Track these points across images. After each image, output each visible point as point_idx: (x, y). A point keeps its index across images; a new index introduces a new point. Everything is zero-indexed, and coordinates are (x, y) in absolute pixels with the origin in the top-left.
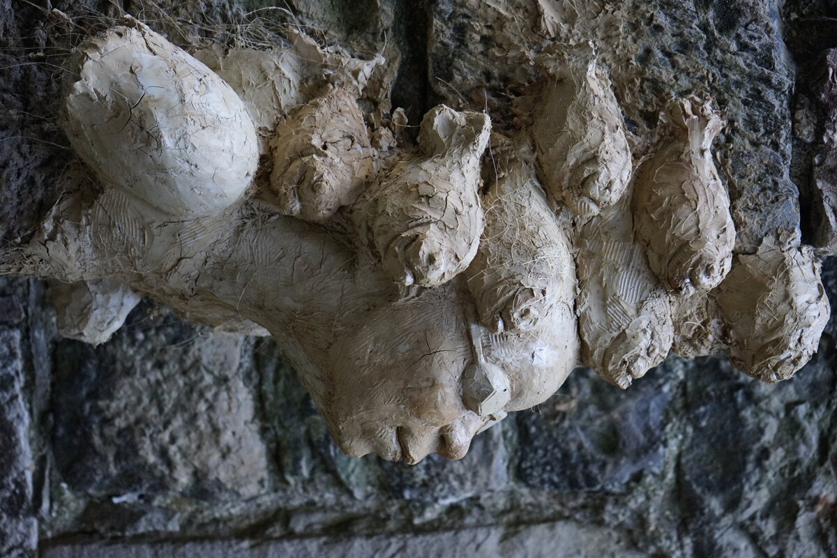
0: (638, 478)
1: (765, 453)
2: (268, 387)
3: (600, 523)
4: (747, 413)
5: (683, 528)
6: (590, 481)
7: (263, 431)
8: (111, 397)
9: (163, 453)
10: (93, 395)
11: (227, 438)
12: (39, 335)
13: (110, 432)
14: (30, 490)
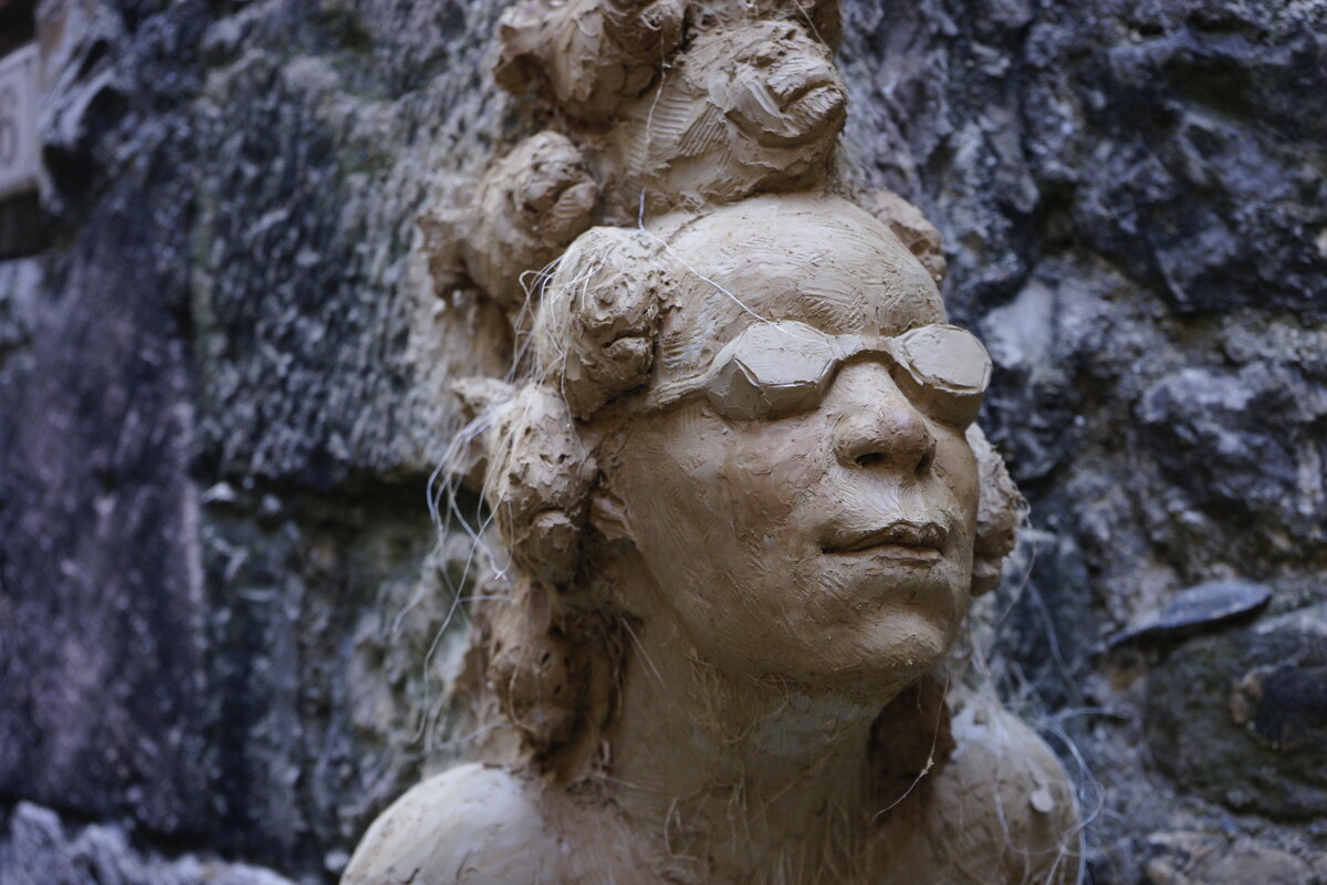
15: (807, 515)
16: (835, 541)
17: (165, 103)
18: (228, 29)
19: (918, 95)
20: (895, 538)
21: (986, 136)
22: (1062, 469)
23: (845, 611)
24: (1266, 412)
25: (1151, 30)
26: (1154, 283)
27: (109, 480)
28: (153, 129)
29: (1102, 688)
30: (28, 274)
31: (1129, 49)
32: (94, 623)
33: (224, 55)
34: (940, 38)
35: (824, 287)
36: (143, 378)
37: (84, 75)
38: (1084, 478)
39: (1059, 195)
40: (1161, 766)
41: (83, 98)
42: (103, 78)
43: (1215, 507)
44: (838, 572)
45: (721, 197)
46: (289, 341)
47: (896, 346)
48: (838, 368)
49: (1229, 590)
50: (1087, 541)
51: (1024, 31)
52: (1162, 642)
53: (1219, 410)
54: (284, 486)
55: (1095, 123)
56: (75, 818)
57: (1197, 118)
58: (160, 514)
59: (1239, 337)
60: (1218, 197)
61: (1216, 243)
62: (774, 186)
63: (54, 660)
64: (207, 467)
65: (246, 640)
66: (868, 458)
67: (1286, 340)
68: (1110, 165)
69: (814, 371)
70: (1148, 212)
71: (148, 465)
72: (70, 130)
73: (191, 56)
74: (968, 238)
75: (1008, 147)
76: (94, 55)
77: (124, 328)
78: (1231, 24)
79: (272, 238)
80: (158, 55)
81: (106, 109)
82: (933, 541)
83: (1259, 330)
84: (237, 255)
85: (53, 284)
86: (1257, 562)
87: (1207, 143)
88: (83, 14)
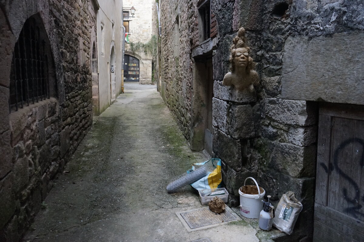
0: (280, 39)
1: (279, 27)
2: (271, 75)
3: (285, 42)
4: (276, 29)
5: (285, 34)
6: (280, 44)
7: (275, 76)
8: (270, 90)
9: (275, 86)
10: (270, 92)
11: (274, 80)
12: (266, 96)
13: (273, 91)
14: (277, 99)
15: (239, 60)
16: (240, 61)
17: (222, 41)
19: (253, 42)
20: (242, 61)
21: (258, 43)
22: (261, 60)
23: (240, 64)
24: (270, 56)
25: (266, 37)
26: (266, 50)
27: (219, 62)
28: (221, 43)
29: (263, 71)
31: (265, 38)
32: (218, 70)
34: (255, 39)
35: (241, 51)
36: (220, 56)
37: (218, 40)
38: (263, 60)
39: (262, 46)
40: (265, 74)
41: (218, 41)
42: (219, 40)
43: (268, 62)
44: (240, 62)
45: (238, 48)
46: (226, 54)
47: (244, 54)
48: (241, 55)
49: (268, 65)
50: (263, 63)
51: (260, 38)
52: (265, 68)
53: (268, 57)
54: (226, 61)
55: (264, 42)
56: (217, 80)
57: (268, 42)
58: (221, 63)
59: (269, 53)
60: (268, 46)
61: (268, 48)
62: (240, 47)
63: (216, 72)
64: (223, 61)
65: (224, 70)
66: (241, 58)
67: (271, 53)
68: (264, 44)
69: (240, 55)
70: (266, 47)
71: (221, 61)
73: (223, 39)
74: (256, 48)
75: (259, 44)
76: (219, 38)
77: (220, 54)
78: (269, 37)
79: (226, 49)
80: (221, 39)
81: (219, 41)
82: (245, 61)
83: (270, 52)
84: (224, 50)
85: (217, 51)
86: (269, 64)
87: (268, 43)
88: (218, 36)
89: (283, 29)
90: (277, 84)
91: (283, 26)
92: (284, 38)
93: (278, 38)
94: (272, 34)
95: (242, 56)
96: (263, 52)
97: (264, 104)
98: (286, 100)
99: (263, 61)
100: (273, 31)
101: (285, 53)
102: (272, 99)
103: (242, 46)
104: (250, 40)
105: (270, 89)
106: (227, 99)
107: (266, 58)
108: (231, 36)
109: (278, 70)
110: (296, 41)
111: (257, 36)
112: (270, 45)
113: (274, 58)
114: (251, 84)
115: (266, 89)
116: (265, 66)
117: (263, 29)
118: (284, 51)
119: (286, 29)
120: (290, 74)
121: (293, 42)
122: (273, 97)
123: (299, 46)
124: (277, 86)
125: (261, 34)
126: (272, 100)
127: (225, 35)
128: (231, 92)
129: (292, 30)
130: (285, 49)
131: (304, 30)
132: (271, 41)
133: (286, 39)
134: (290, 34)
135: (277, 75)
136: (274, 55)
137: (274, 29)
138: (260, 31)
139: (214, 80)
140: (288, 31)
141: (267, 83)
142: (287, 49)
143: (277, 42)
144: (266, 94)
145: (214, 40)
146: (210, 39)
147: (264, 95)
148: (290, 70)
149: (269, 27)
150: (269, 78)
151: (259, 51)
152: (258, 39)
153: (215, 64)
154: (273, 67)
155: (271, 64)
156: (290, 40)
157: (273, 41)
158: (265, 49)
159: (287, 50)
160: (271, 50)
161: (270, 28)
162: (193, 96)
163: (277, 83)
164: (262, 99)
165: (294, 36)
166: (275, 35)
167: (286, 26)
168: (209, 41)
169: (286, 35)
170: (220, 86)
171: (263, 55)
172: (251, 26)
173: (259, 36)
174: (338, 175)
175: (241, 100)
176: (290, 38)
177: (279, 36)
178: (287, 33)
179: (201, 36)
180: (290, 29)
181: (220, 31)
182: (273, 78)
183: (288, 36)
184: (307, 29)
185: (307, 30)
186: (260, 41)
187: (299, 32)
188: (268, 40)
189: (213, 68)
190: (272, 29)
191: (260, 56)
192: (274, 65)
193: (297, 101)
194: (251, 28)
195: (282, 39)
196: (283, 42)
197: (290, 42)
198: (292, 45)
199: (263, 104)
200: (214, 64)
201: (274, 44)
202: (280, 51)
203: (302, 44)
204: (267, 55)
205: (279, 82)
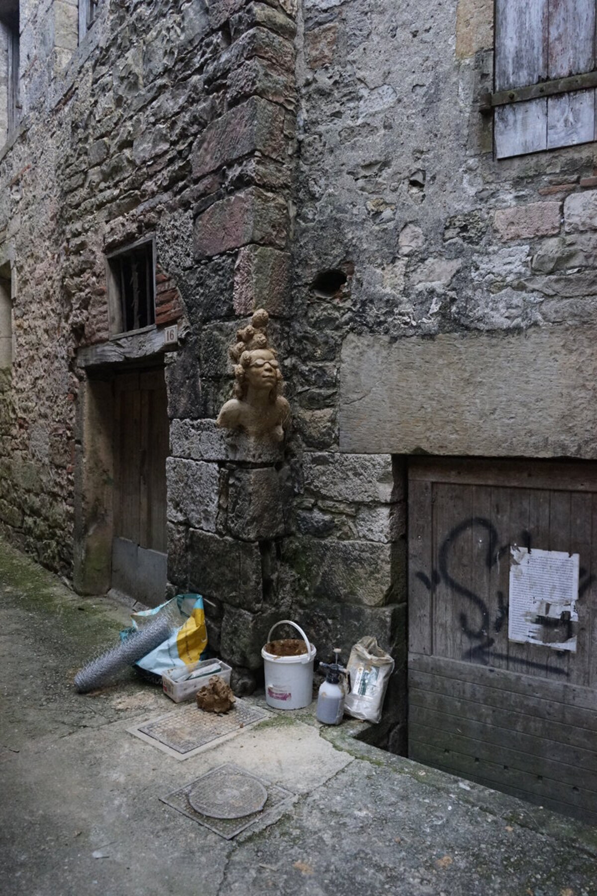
0: (332, 337)
1: (329, 314)
2: (315, 407)
3: (341, 344)
4: (321, 318)
5: (342, 328)
6: (332, 346)
7: (323, 409)
8: (314, 437)
9: (324, 427)
10: (314, 440)
11: (322, 415)
12: (306, 449)
13: (321, 437)
14: (330, 453)
15: (262, 374)
16: (264, 377)
17: (197, 334)
18: (205, 327)
19: (277, 339)
20: (267, 376)
21: (285, 343)
22: (291, 376)
23: (264, 382)
24: (310, 370)
25: (301, 333)
26: (301, 358)
27: (188, 378)
28: (195, 337)
29: (295, 398)
30: (175, 354)
31: (299, 334)
32: (185, 395)
33: (205, 330)
34: (279, 333)
35: (263, 357)
36: (193, 366)
37: (185, 330)
39: (292, 349)
40: (300, 406)
41: (185, 333)
42: (188, 331)
43: (307, 380)
44: (264, 379)
45: (256, 349)
46: (213, 362)
47: (270, 362)
48: (264, 363)
49: (307, 388)
50: (295, 383)
51: (290, 332)
52: (301, 393)
53: (306, 370)
54: (212, 377)
55: (296, 341)
56: (182, 419)
57: (305, 342)
58: (195, 382)
59: (308, 363)
60: (306, 349)
61: (306, 354)
62: (261, 348)
63: (179, 400)
64: (202, 376)
65: (207, 394)
66: (267, 370)
67: (312, 363)
68: (297, 346)
69: (262, 363)
70: (300, 351)
71: (194, 376)
72: (183, 336)
73: (200, 329)
75: (287, 344)
76: (186, 328)
77: (191, 360)
78: (308, 333)
79: (211, 351)
80: (196, 329)
81: (188, 334)
82: (272, 377)
83: (310, 362)
84: (206, 352)
85: (179, 355)
86: (309, 386)
87: (306, 344)
88: (185, 323)
89: (337, 319)
90: (329, 424)
91: (337, 314)
92: (340, 336)
93: (326, 336)
94: (314, 326)
95: (267, 366)
96: (294, 360)
97: (301, 466)
98: (350, 456)
99: (295, 379)
100: (316, 322)
101: (343, 365)
102: (320, 454)
103: (263, 346)
104: (272, 334)
105: (313, 434)
106: (220, 457)
107: (302, 374)
108: (231, 324)
109: (329, 397)
110: (366, 343)
111: (283, 329)
112: (309, 347)
113: (319, 372)
114: (277, 424)
115: (305, 435)
116: (300, 389)
117: (293, 317)
118: (341, 361)
119: (343, 320)
120: (357, 403)
121: (359, 344)
122: (321, 450)
123: (371, 353)
124: (330, 428)
125: (289, 326)
126: (320, 456)
127: (206, 320)
128: (233, 442)
129: (356, 321)
130: (343, 357)
131: (380, 324)
132: (313, 341)
133: (343, 337)
134: (352, 329)
135: (328, 406)
136: (321, 368)
137: (319, 318)
138: (288, 319)
139: (172, 419)
140: (347, 323)
141: (306, 423)
142: (348, 356)
143: (326, 343)
144: (304, 445)
145: (168, 330)
146: (154, 326)
147: (299, 447)
148: (355, 396)
149: (306, 314)
150: (310, 413)
151: (286, 358)
152: (286, 335)
153: (176, 384)
154: (318, 391)
155: (314, 384)
156: (353, 341)
157: (316, 340)
158: (298, 355)
159: (348, 359)
160: (311, 358)
161: (310, 315)
162: (84, 460)
163: (329, 421)
164: (294, 456)
165: (360, 334)
166: (320, 329)
167: (344, 314)
168: (147, 332)
169: (344, 331)
170: (193, 431)
171: (294, 367)
172: (273, 308)
173: (287, 329)
174: (449, 591)
175: (260, 457)
176: (351, 336)
177: (328, 331)
178: (347, 328)
179: (113, 319)
180: (351, 319)
181: (189, 312)
182: (319, 413)
183: (348, 332)
184: (385, 322)
185: (386, 325)
186: (288, 338)
187: (370, 328)
188: (305, 338)
189: (169, 392)
190: (312, 317)
191: (291, 369)
192: (320, 388)
193: (372, 456)
194: (274, 312)
195: (337, 338)
196: (339, 342)
197: (353, 345)
198: (357, 350)
199: (298, 465)
200: (170, 382)
201: (318, 345)
202: (332, 360)
203: (377, 348)
204: (304, 368)
205: (333, 421)
